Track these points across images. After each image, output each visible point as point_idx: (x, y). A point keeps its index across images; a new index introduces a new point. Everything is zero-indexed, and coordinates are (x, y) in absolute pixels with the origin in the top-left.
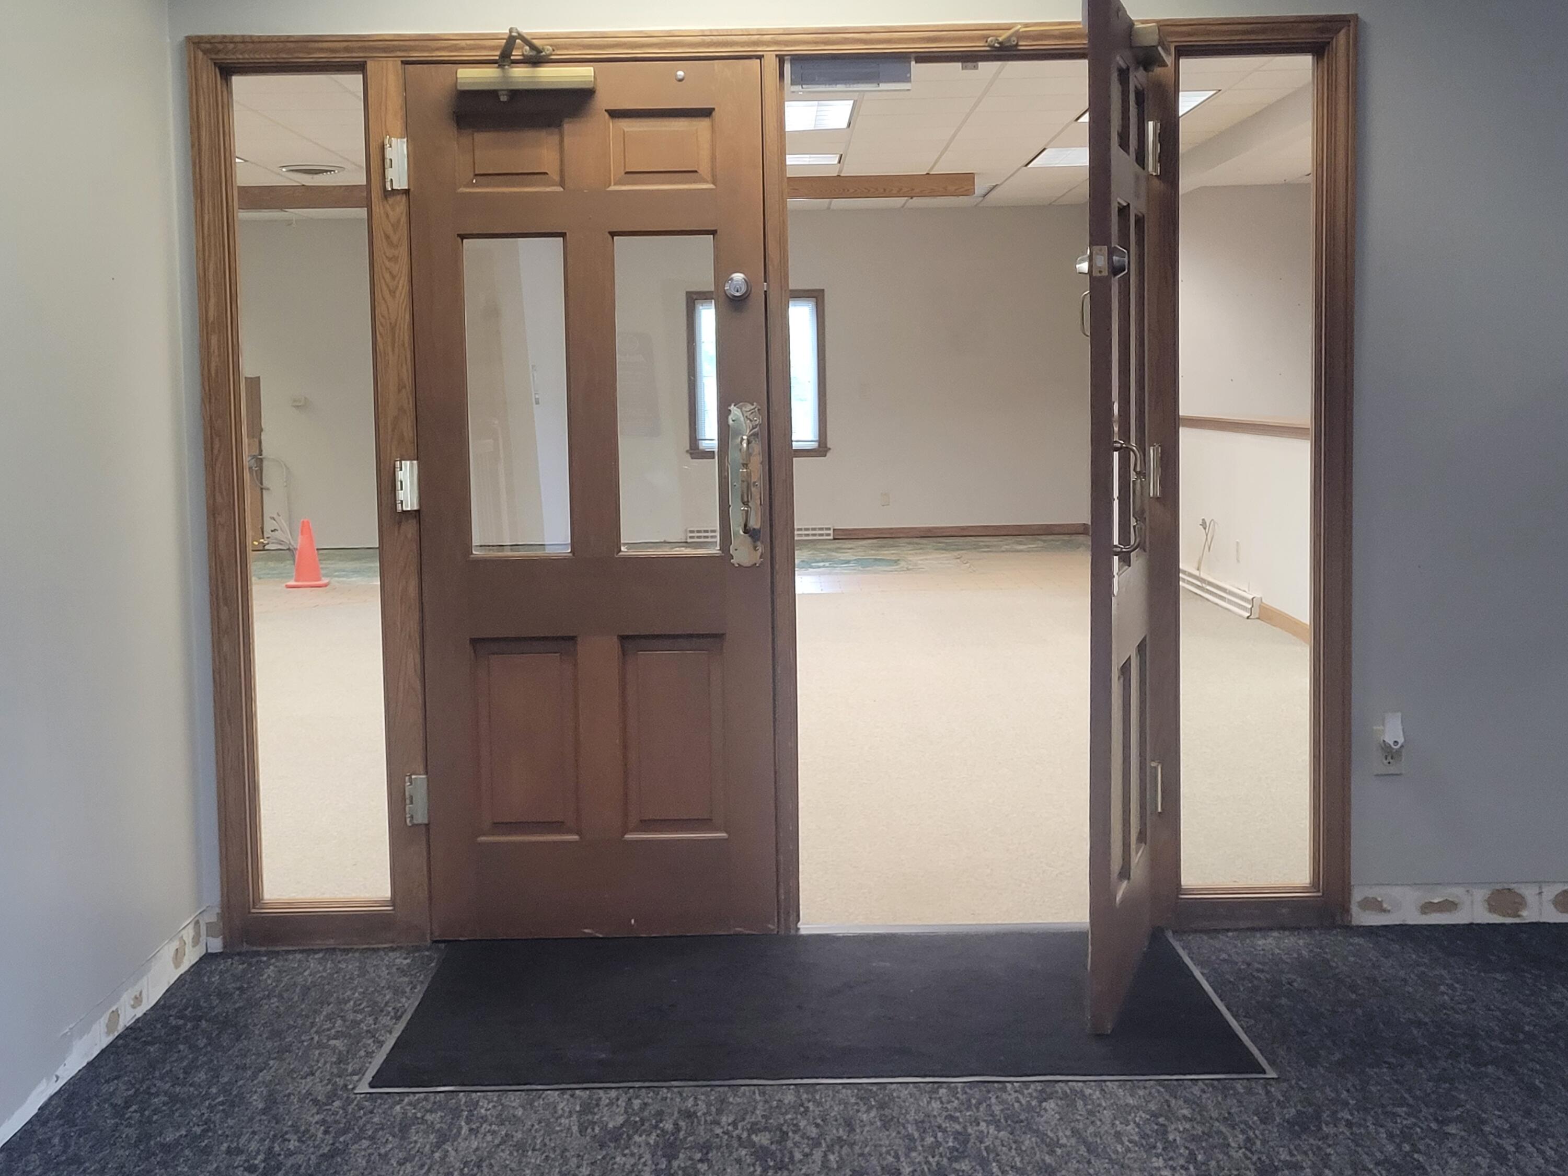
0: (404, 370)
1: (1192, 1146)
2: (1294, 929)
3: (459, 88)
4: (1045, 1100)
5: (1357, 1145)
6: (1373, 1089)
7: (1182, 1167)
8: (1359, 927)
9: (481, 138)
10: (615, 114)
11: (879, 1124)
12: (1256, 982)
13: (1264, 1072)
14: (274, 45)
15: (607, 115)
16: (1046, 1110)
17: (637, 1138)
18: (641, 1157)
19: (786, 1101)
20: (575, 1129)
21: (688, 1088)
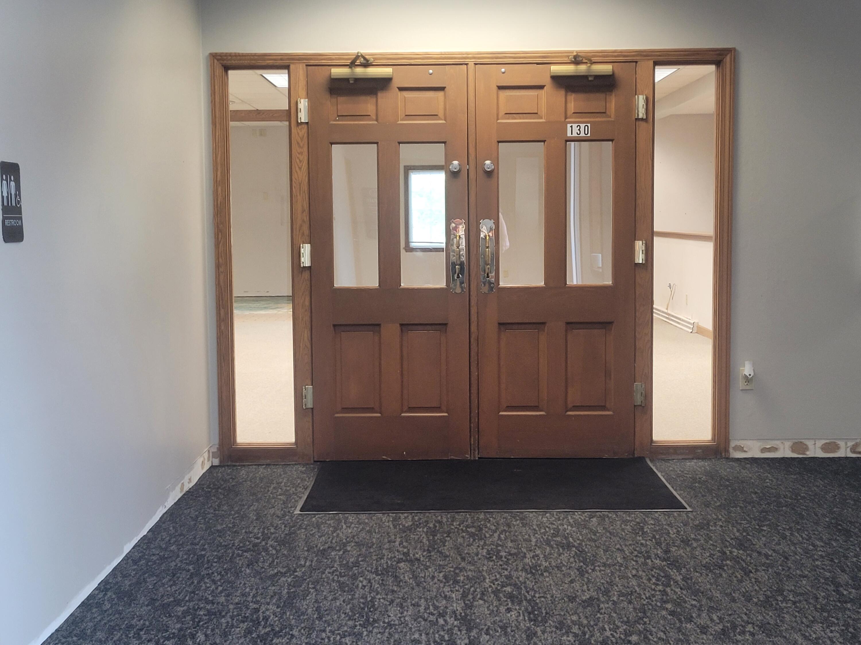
0: (305, 203)
1: (654, 533)
2: (703, 459)
3: (332, 77)
4: (592, 518)
5: (724, 533)
6: (733, 515)
7: (650, 540)
8: (732, 458)
9: (341, 99)
10: (401, 89)
11: (521, 525)
12: (685, 478)
13: (686, 509)
14: (249, 57)
15: (397, 89)
16: (592, 521)
17: (418, 529)
18: (421, 535)
19: (481, 518)
20: (391, 526)
21: (438, 513)
